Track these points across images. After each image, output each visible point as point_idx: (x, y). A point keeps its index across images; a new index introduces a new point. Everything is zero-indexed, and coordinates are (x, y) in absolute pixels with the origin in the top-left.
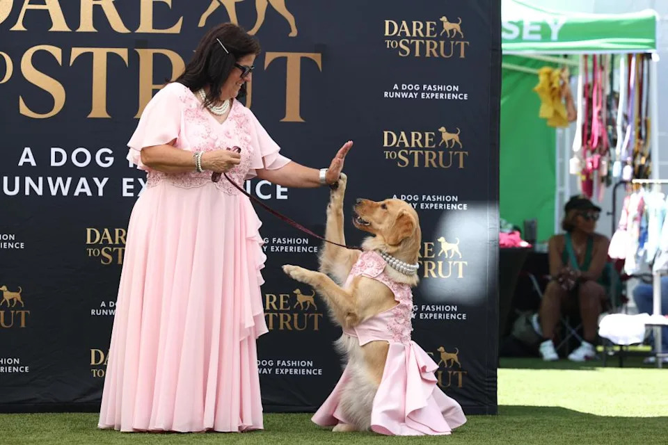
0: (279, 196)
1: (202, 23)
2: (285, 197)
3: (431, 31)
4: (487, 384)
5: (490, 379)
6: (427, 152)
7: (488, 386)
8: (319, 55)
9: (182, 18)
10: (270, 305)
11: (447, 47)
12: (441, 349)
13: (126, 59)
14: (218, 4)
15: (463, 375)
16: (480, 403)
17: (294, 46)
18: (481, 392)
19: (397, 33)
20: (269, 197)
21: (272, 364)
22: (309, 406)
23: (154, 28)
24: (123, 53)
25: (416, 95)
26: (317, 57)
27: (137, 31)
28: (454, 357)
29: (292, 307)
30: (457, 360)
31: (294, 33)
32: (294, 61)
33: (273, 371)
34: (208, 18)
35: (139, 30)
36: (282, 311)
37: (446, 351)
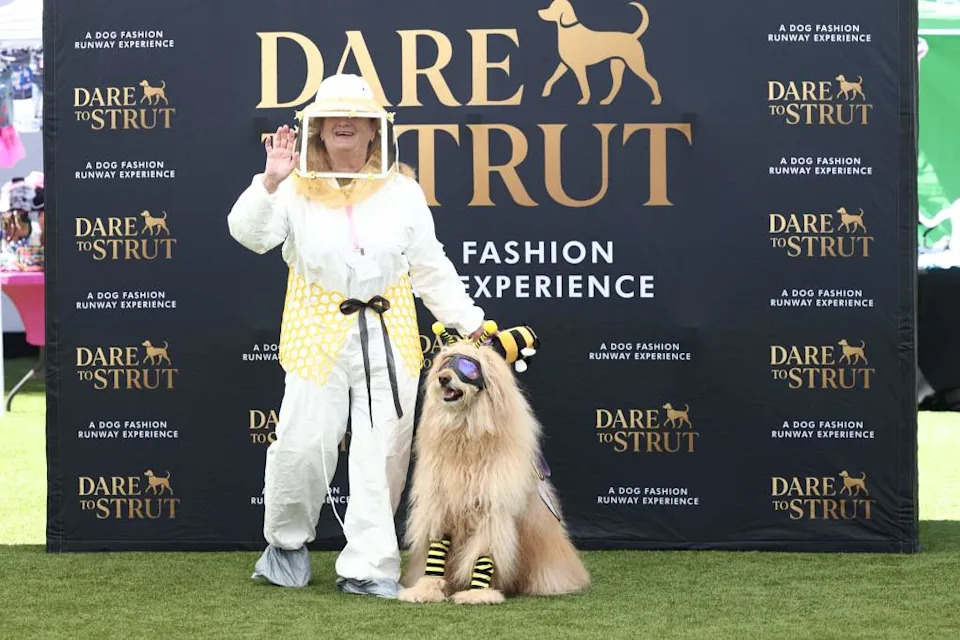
0: (644, 294)
1: (547, 92)
2: (651, 295)
3: (825, 93)
4: (900, 515)
5: (906, 509)
6: (823, 239)
7: (902, 518)
8: (688, 126)
9: (522, 87)
10: (636, 422)
11: (845, 111)
12: (844, 473)
13: (456, 136)
14: (566, 69)
15: (871, 504)
16: (892, 538)
17: (657, 115)
18: (892, 524)
19: (784, 96)
20: (631, 295)
21: (639, 492)
22: (684, 542)
23: (489, 99)
24: (453, 129)
25: (808, 170)
26: (685, 129)
27: (469, 104)
28: (860, 483)
29: (661, 425)
30: (863, 487)
31: (657, 100)
32: (658, 133)
33: (640, 500)
34: (553, 86)
35: (472, 103)
36: (649, 430)
37: (850, 475)
